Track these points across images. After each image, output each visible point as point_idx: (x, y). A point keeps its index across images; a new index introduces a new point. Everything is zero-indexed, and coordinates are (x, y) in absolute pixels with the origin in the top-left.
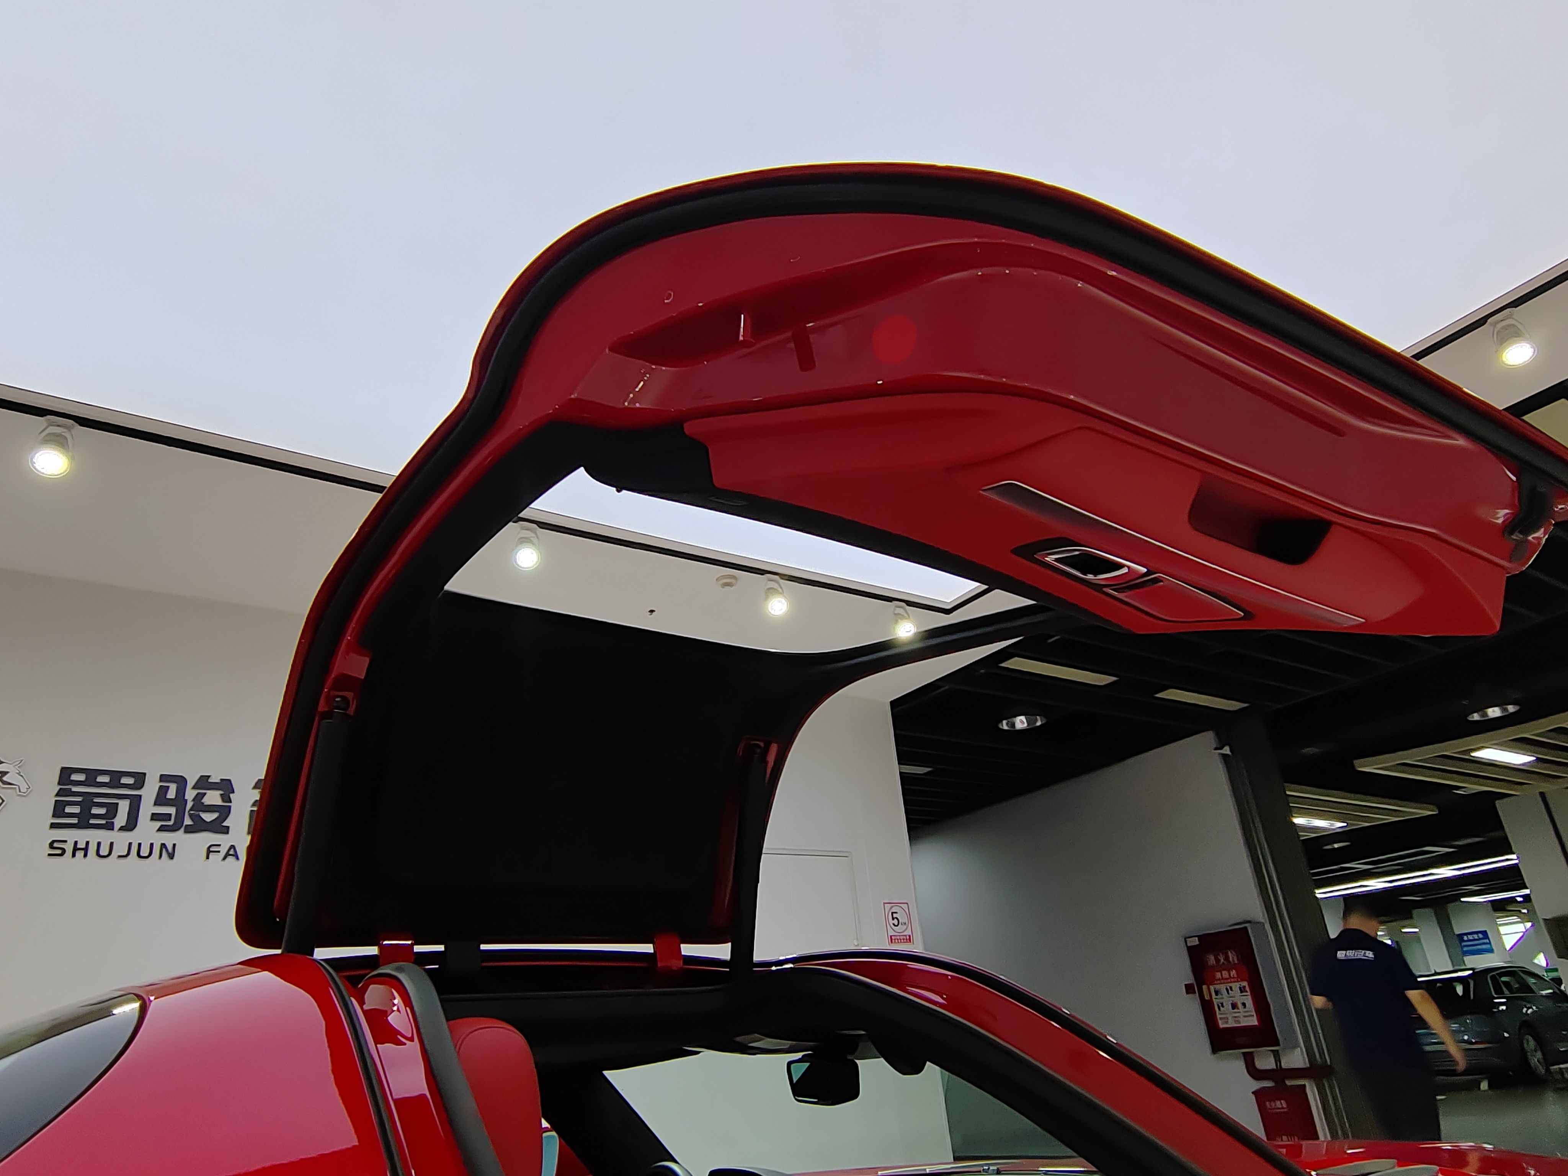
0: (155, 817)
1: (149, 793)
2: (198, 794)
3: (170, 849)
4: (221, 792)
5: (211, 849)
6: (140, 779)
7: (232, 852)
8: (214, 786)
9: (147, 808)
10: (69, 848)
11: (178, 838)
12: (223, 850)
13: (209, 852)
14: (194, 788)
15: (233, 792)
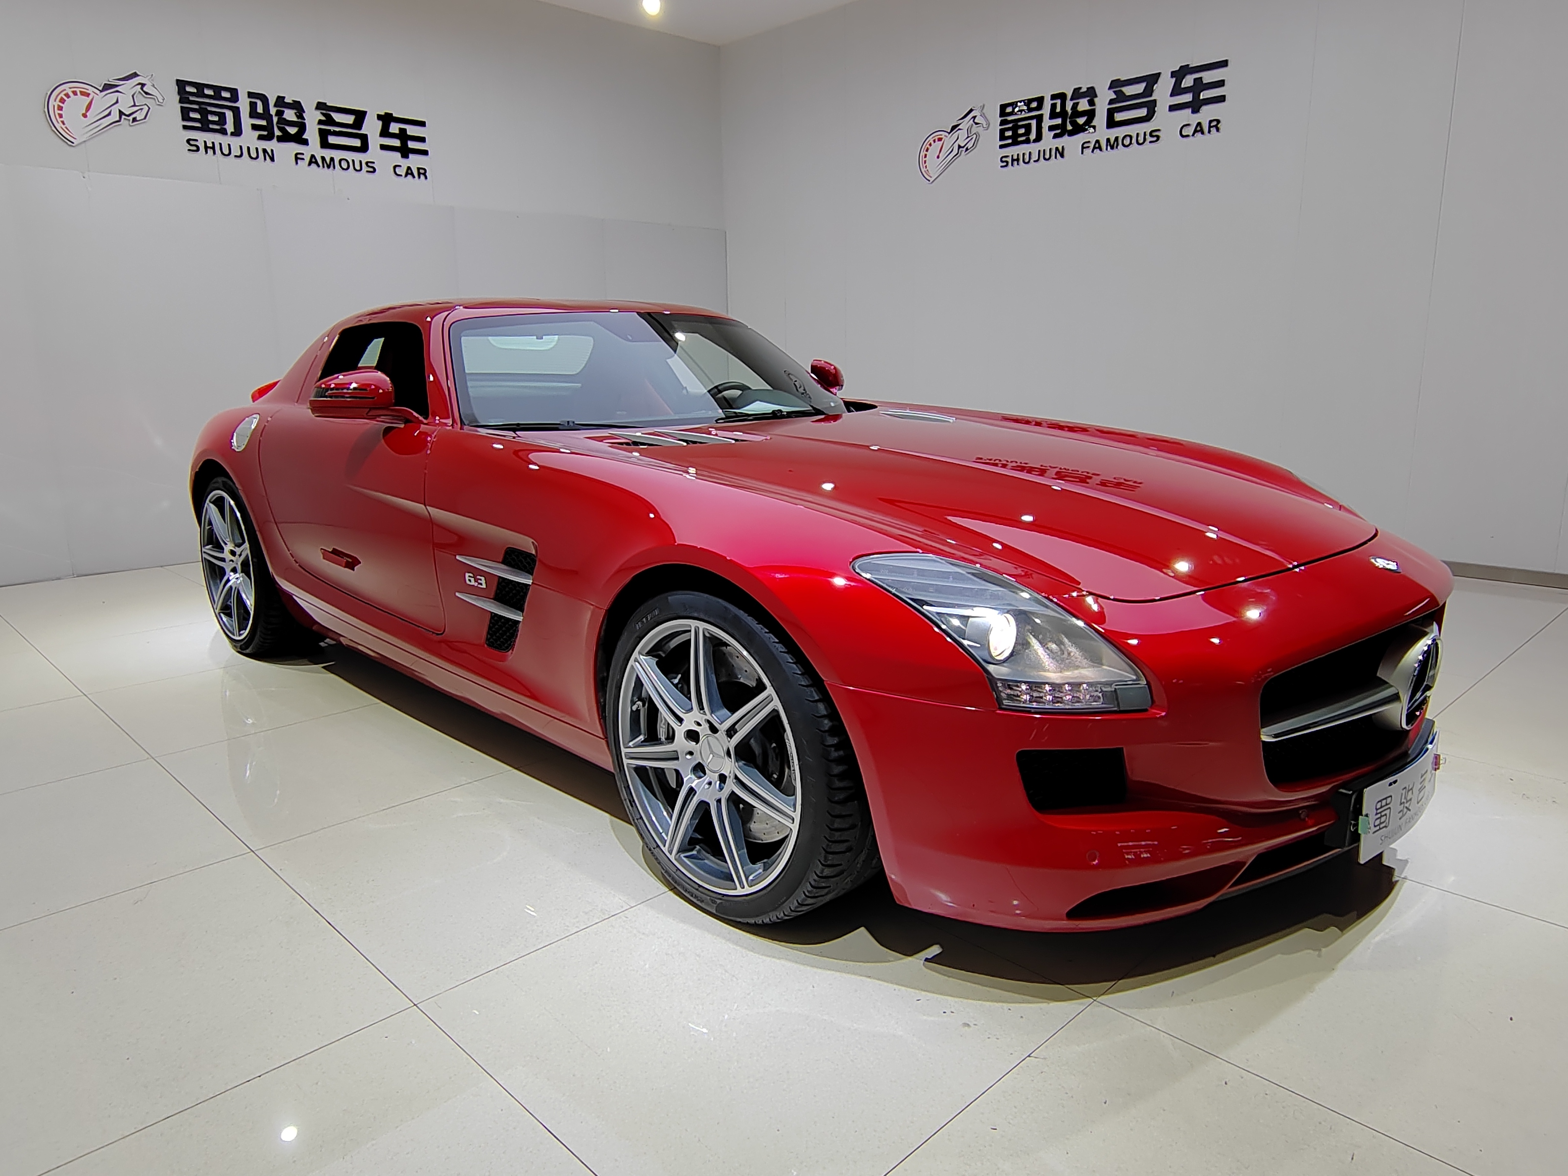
0: (1051, 128)
1: (1046, 111)
2: (1074, 104)
3: (1061, 150)
4: (1088, 98)
5: (1084, 146)
6: (1040, 100)
7: (1097, 146)
8: (1083, 95)
9: (1047, 122)
10: (1009, 160)
11: (1065, 141)
12: (1092, 145)
13: (1083, 148)
14: (1071, 99)
15: (1096, 96)
